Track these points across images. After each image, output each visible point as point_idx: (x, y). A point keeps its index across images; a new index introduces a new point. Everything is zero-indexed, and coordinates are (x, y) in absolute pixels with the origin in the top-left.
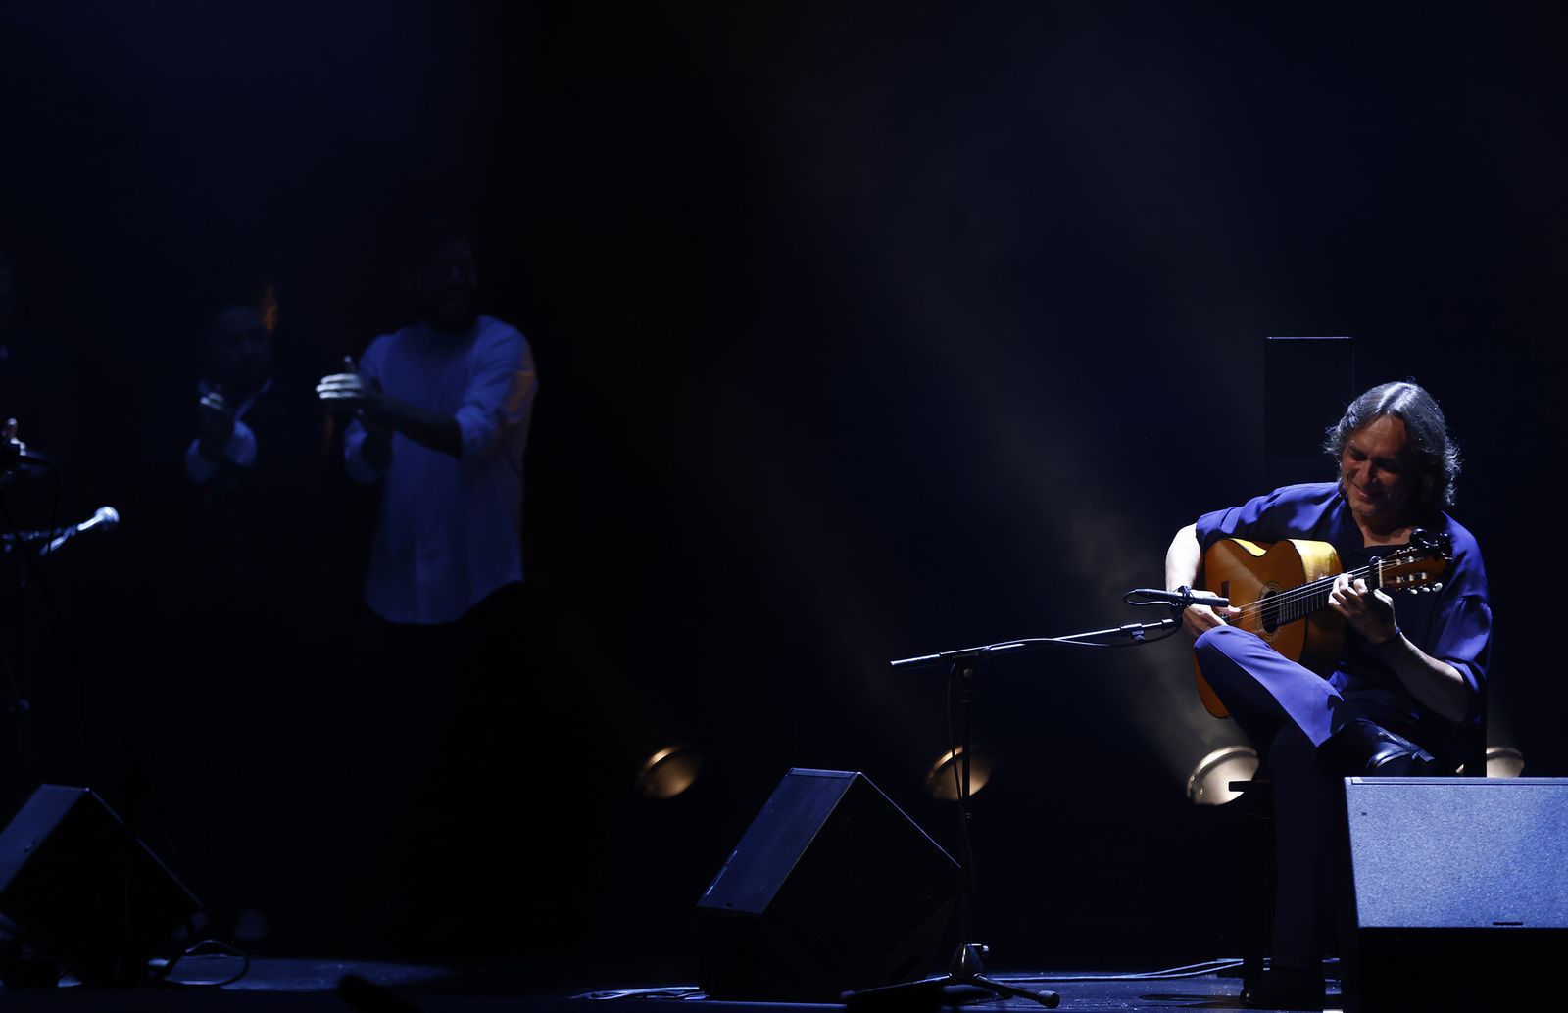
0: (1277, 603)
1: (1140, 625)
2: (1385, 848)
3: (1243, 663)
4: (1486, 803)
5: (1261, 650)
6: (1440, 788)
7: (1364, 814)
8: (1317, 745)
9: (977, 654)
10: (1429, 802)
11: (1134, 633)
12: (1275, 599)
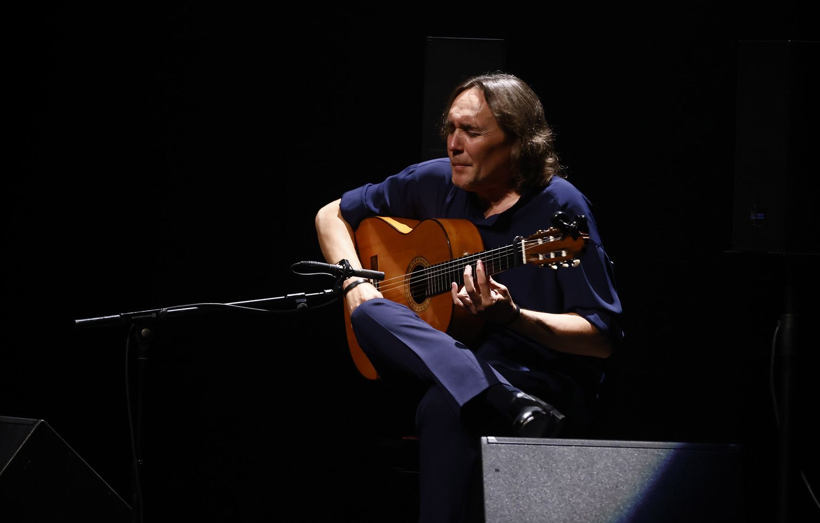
0: (426, 276)
1: (304, 294)
2: (514, 501)
3: (397, 332)
4: (605, 464)
5: (412, 320)
6: (565, 448)
7: (497, 470)
8: (461, 404)
9: (154, 315)
10: (556, 461)
11: (298, 301)
12: (423, 273)
